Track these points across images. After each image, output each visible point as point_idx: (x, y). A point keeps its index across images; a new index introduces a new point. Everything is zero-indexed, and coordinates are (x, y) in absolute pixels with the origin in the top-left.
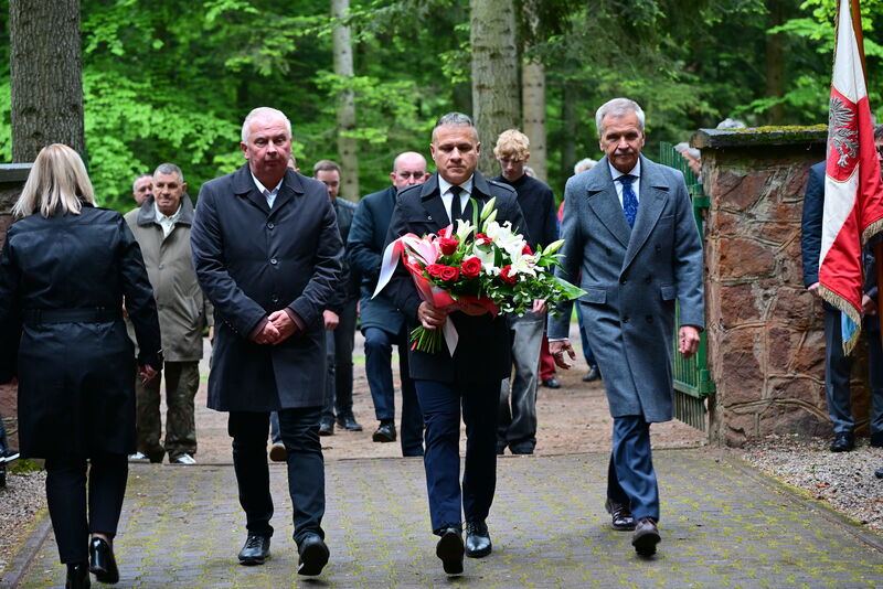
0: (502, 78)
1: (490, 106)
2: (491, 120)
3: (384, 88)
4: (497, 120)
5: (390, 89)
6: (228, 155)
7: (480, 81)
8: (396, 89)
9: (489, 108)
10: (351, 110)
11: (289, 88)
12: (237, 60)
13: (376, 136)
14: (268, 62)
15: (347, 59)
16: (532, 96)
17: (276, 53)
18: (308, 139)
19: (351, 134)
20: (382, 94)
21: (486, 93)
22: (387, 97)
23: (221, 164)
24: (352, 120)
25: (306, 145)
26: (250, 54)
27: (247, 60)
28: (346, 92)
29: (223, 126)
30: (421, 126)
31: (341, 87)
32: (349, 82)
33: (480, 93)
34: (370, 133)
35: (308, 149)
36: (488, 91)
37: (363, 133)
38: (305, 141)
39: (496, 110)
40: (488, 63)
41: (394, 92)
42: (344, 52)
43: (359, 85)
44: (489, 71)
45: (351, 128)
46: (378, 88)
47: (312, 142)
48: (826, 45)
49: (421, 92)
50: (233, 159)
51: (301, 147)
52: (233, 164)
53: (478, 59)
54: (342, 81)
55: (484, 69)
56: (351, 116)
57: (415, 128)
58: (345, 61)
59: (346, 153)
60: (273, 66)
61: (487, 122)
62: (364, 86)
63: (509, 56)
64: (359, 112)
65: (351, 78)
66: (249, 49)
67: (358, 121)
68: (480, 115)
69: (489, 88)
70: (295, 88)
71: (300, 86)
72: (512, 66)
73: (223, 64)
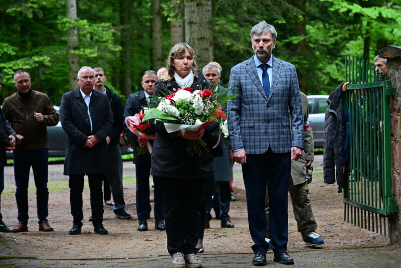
0: (204, 18)
1: (196, 34)
2: (196, 42)
3: (95, 27)
4: (201, 43)
5: (98, 27)
6: (8, 63)
7: (190, 19)
8: (101, 27)
9: (196, 35)
10: (76, 38)
11: (38, 26)
12: (13, 9)
13: (91, 53)
14: (31, 10)
15: (74, 10)
16: (176, 32)
17: (35, 6)
18: (52, 54)
19: (77, 52)
20: (94, 30)
21: (194, 27)
22: (97, 31)
23: (4, 68)
24: (77, 44)
25: (51, 58)
26: (20, 6)
27: (19, 9)
28: (74, 28)
29: (6, 47)
30: (116, 48)
31: (72, 25)
32: (76, 23)
33: (190, 26)
34: (88, 51)
35: (52, 60)
36: (195, 25)
37: (84, 51)
38: (51, 55)
39: (200, 36)
40: (195, 8)
41: (100, 29)
42: (72, 6)
43: (82, 24)
44: (196, 13)
45: (76, 48)
46: (91, 27)
47: (55, 56)
48: (334, 6)
49: (115, 29)
50: (11, 65)
51: (49, 58)
52: (11, 68)
53: (189, 6)
54: (72, 22)
55: (193, 12)
56: (76, 42)
57: (113, 49)
58: (73, 11)
59: (73, 63)
60: (34, 13)
61: (195, 43)
62: (84, 25)
63: (207, 5)
64: (80, 40)
65: (77, 21)
66: (20, 3)
67: (80, 45)
68: (190, 40)
69: (196, 24)
70: (40, 26)
71: (44, 25)
72: (209, 11)
73: (5, 12)
